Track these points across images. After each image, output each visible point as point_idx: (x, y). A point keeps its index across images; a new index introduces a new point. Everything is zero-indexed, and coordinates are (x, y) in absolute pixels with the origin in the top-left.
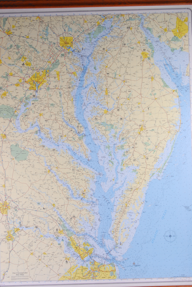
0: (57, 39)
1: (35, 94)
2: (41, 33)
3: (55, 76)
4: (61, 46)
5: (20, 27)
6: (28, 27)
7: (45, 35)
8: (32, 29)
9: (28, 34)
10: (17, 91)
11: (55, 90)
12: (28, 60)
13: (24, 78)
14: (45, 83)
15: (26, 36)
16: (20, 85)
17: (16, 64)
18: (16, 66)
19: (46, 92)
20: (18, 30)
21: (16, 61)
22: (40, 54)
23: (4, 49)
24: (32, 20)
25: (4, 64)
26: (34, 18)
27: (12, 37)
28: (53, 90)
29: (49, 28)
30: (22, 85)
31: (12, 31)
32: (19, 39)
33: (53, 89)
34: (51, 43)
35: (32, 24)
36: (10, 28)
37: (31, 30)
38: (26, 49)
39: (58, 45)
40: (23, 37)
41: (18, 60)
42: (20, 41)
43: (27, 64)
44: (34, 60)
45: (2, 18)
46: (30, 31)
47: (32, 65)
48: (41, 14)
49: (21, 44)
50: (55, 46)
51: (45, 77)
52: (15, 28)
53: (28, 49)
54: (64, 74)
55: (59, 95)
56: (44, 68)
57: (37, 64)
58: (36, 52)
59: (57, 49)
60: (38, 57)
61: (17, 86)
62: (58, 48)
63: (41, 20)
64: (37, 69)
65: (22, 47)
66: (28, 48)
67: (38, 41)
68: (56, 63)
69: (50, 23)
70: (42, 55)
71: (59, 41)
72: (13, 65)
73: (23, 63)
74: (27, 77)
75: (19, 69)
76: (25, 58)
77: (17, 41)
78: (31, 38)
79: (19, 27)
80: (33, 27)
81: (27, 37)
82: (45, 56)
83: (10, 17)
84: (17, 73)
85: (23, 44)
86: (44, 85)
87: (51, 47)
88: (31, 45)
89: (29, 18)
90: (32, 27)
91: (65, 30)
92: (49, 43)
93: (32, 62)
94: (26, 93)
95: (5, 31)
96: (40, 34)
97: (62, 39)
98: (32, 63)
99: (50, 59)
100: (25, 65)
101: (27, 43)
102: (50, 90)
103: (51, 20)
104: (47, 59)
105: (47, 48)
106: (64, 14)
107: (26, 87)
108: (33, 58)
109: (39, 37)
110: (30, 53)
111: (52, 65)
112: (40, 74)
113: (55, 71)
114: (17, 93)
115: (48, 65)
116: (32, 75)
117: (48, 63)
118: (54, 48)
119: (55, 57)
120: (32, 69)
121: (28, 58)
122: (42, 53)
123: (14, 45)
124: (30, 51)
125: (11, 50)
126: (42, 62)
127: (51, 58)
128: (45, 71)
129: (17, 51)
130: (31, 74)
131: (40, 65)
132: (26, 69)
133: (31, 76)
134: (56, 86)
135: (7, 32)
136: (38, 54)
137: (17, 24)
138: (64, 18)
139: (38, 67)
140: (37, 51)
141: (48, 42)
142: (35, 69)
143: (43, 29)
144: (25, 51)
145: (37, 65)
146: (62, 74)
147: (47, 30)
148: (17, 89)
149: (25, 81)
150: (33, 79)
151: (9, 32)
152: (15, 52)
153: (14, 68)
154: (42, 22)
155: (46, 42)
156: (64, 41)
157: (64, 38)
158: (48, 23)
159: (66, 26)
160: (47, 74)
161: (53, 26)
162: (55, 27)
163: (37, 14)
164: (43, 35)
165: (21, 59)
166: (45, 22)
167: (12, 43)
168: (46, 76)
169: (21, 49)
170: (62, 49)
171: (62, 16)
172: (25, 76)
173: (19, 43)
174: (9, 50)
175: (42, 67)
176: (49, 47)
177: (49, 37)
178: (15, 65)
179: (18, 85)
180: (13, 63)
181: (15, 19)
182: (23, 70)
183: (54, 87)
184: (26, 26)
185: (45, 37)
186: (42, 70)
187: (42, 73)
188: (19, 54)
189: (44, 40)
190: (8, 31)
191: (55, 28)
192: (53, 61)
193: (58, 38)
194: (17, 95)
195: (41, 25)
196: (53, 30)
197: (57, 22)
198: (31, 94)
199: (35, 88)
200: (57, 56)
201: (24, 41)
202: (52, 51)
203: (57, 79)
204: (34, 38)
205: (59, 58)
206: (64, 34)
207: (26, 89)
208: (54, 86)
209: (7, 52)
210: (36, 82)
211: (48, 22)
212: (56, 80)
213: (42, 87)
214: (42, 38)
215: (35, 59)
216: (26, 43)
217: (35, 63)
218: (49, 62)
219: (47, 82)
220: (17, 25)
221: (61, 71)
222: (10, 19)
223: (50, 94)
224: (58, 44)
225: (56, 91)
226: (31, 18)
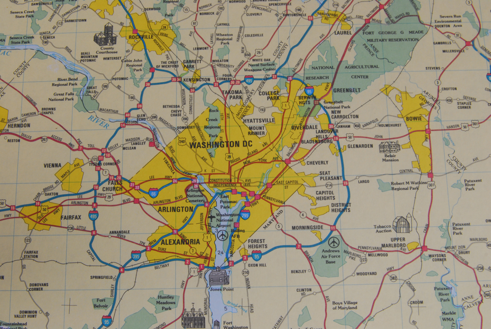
1: (200, 306)
3: (385, 132)
10: (35, 272)
11: (394, 259)
13: (105, 152)
14: (297, 200)
16: (66, 211)
17: (46, 37)
18: (48, 49)
19: (306, 280)
28: (376, 264)
30: (84, 211)
33: (380, 251)
43: (137, 35)
47: (185, 38)
51: (295, 147)
54: (465, 116)
55: (434, 307)
56: (292, 63)
57: (222, 30)
61: (41, 220)
64: (221, 72)
68: (392, 27)
72: (16, 40)
73: (108, 30)
74: (136, 142)
75: (66, 75)
84: (46, 112)
86: (289, 218)
93: (183, 21)
94: (114, 290)
98: (185, 27)
100: (122, 45)
102: (350, 265)
107: (120, 235)
111: (361, 38)
112: (257, 114)
113: (386, 90)
114: (36, 287)
115: (324, 38)
116: (178, 122)
117: (321, 27)
120: (177, 79)
128: (298, 90)
130: (166, 114)
131: (252, 45)
132: (126, 72)
133: (167, 137)
134: (403, 224)
139: (235, 57)
142: (207, 73)
145: (225, 40)
146: (449, 113)
148: (32, 255)
149: (117, 181)
150: (188, 160)
153: (25, 66)
160: (320, 120)
168: (310, 134)
172: (119, 139)
175: (269, 54)
178: (37, 41)
179: (52, 219)
180: (23, 27)
182: (98, 84)
183: (386, 238)
186: (270, 86)
187: (273, 110)
194: (32, 314)
198: (165, 302)
199: (201, 248)
203: (405, 157)
207: (119, 252)
208: (380, 229)
210: (210, 191)
212: (396, 167)
213: (272, 237)
217: (207, 25)
218: (327, 16)
219: (322, 185)
221: (444, 95)
223: (352, 305)
225: (402, 275)
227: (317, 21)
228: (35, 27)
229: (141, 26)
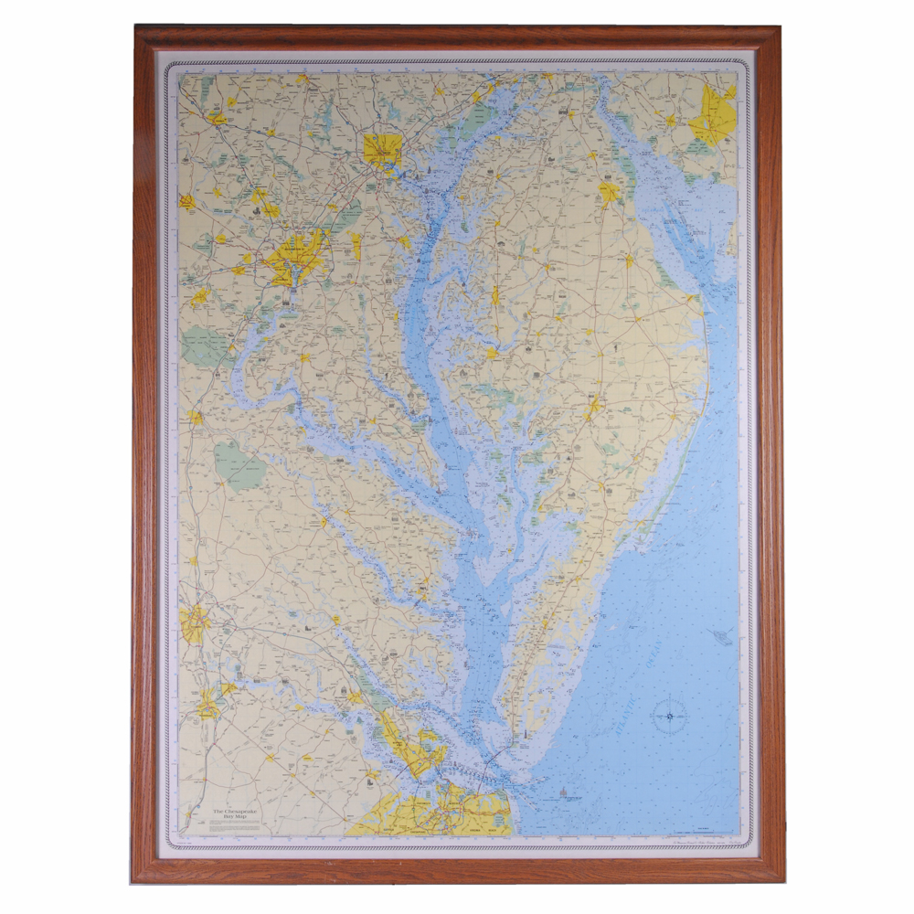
0: (356, 140)
1: (288, 299)
2: (311, 121)
3: (346, 246)
4: (366, 161)
5: (250, 104)
6: (271, 103)
7: (320, 129)
8: (284, 111)
9: (274, 124)
10: (237, 288)
11: (347, 286)
12: (271, 199)
13: (258, 251)
14: (318, 267)
15: (267, 129)
16: (246, 270)
17: (237, 211)
18: (237, 215)
19: (320, 292)
20: (244, 111)
21: (237, 201)
22: (306, 183)
23: (202, 166)
24: (284, 85)
25: (201, 208)
26: (292, 79)
27: (225, 132)
28: (341, 288)
29: (333, 107)
30: (252, 270)
31: (227, 115)
32: (245, 138)
33: (343, 284)
34: (336, 152)
35: (286, 94)
36: (220, 106)
37: (281, 114)
38: (266, 169)
39: (357, 157)
40: (259, 132)
41: (243, 200)
42: (249, 145)
43: (267, 211)
44: (287, 198)
45: (200, 77)
46: (278, 115)
47: (283, 213)
48: (311, 68)
49: (252, 152)
50: (351, 159)
51: (318, 250)
52: (236, 107)
53: (272, 168)
54: (373, 242)
55: (358, 301)
56: (318, 222)
57: (295, 210)
58: (293, 178)
59: (354, 168)
60: (299, 191)
61: (238, 272)
62: (358, 166)
63: (311, 86)
64: (295, 225)
65: (253, 161)
66: (272, 165)
67: (300, 145)
68: (352, 211)
69: (337, 93)
70: (313, 186)
71: (360, 146)
72: (226, 211)
73: (258, 209)
74: (268, 248)
75: (244, 224)
76: (263, 194)
77: (241, 145)
78: (280, 135)
79: (247, 102)
80: (289, 103)
81: (269, 133)
82: (321, 188)
83: (221, 73)
84: (238, 237)
85: (258, 153)
86: (315, 273)
87: (338, 164)
88: (281, 157)
89: (277, 79)
90: (286, 105)
91: (379, 114)
92: (334, 152)
93: (282, 206)
94: (262, 294)
95: (206, 115)
96: (306, 124)
97: (371, 140)
98: (283, 209)
99: (335, 199)
100: (262, 214)
101: (270, 151)
102: (333, 288)
103: (341, 86)
104: (325, 197)
105: (328, 166)
106: (378, 68)
107: (263, 277)
108: (285, 194)
109: (305, 134)
110: (279, 179)
111: (341, 214)
112: (305, 240)
113: (348, 233)
114: (238, 293)
115: (329, 214)
116: (281, 241)
117: (328, 210)
118: (345, 165)
119: (349, 192)
120: (281, 227)
121: (271, 193)
122: (312, 179)
123: (230, 153)
124: (277, 174)
125: (222, 169)
126: (311, 207)
127: (339, 195)
128: (320, 232)
129: (239, 172)
130: (277, 239)
131: (305, 216)
132: (264, 224)
133: (278, 246)
134: (350, 275)
135: (212, 117)
136: (300, 184)
137: (242, 94)
138: (378, 79)
139: (300, 220)
140: (299, 173)
141: (329, 148)
142: (290, 225)
143: (317, 111)
144: (262, 174)
145: (296, 214)
146: (368, 241)
147: (327, 113)
148: (236, 283)
149: (262, 260)
150: (285, 254)
151: (217, 119)
152: (234, 175)
153: (230, 221)
154: (313, 90)
155: (325, 147)
156: (377, 147)
157: (376, 137)
158: (332, 93)
159: (382, 104)
160: (326, 242)
161: (344, 102)
162: (351, 105)
163: (299, 68)
164: (316, 127)
165: (250, 197)
166: (322, 89)
167: (225, 149)
168: (323, 247)
169: (252, 166)
170: (370, 171)
171: (373, 74)
172: (263, 247)
173: (247, 150)
174: (218, 170)
175: (310, 219)
176: (332, 164)
177: (333, 133)
178: (234, 212)
179: (242, 272)
180: (228, 207)
181: (236, 80)
182: (255, 228)
183: (344, 280)
184: (269, 100)
185: (322, 134)
186: (311, 230)
187: (311, 238)
188: (245, 181)
189: (318, 143)
190: (217, 115)
191: (351, 109)
192: (343, 203)
193: (360, 138)
194: (237, 301)
195: (312, 98)
196: (346, 114)
197: (359, 90)
198: (277, 298)
199: (288, 282)
200: (354, 190)
201: (262, 143)
202: (340, 175)
203: (352, 255)
204: (291, 136)
205: (360, 196)
206: (377, 125)
207: (263, 283)
208: (343, 277)
209: (212, 173)
210: (291, 264)
211: (332, 90)
212: (349, 258)
213: (310, 279)
214: (314, 136)
215: (292, 198)
216: (266, 150)
217: (290, 208)
218: (330, 206)
219: (326, 263)
220: (243, 98)
221: (367, 234)
222: (223, 82)
223: (333, 300)
224: (359, 154)
225: (349, 291)
226: (282, 77)
227: (327, 207)
228: (233, 207)
229: (269, 208)
